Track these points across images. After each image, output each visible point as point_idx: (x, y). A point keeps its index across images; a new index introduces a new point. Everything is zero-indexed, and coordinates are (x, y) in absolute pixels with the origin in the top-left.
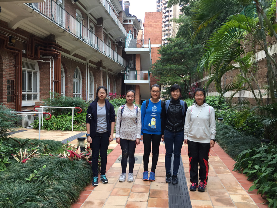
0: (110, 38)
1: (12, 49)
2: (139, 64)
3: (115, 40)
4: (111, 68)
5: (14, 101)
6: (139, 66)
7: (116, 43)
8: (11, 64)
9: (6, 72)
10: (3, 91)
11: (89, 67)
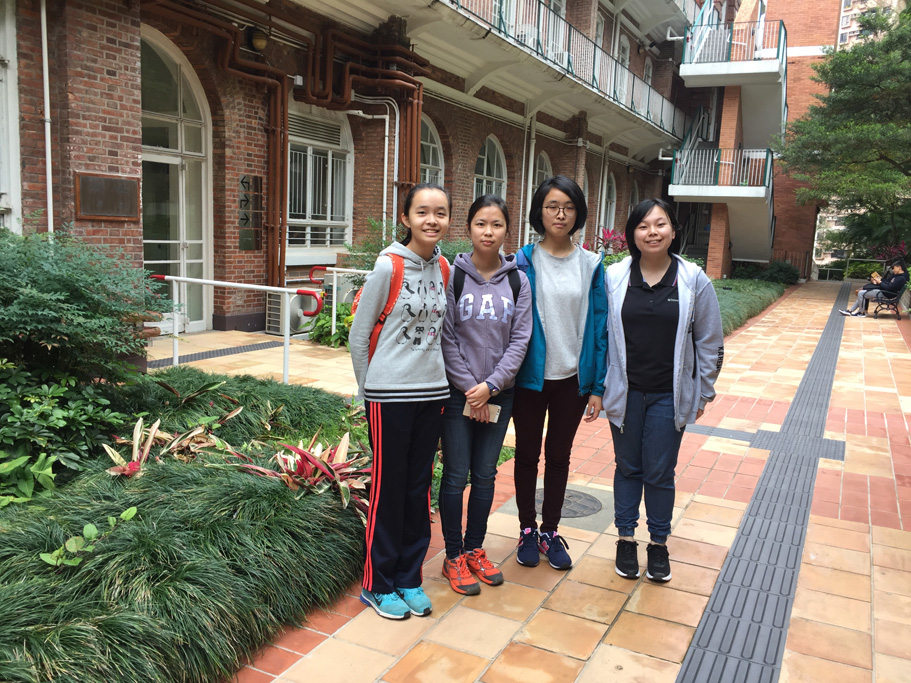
0: (624, 30)
1: (258, 72)
2: (734, 124)
3: (648, 36)
4: (620, 140)
5: (264, 245)
6: (734, 131)
7: (651, 46)
8: (254, 123)
9: (236, 151)
10: (224, 212)
11: (533, 136)
